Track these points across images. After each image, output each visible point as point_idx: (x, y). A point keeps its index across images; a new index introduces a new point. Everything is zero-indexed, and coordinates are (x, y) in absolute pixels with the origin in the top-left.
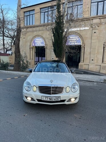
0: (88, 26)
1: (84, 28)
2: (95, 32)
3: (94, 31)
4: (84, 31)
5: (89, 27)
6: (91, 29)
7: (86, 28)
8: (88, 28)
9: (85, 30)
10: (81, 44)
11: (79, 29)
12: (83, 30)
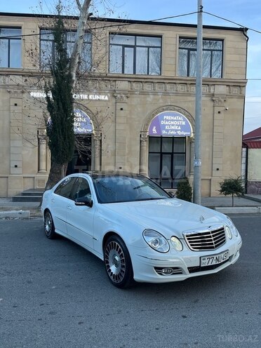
0: (105, 94)
1: (97, 97)
2: (122, 109)
3: (119, 106)
4: (98, 102)
5: (108, 96)
6: (114, 101)
7: (102, 97)
8: (107, 98)
9: (99, 100)
10: (94, 132)
11: (85, 97)
12: (96, 100)
